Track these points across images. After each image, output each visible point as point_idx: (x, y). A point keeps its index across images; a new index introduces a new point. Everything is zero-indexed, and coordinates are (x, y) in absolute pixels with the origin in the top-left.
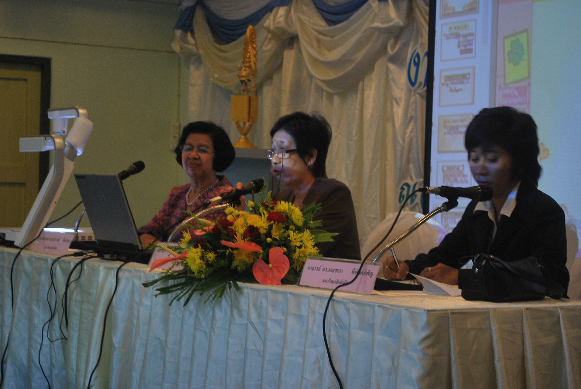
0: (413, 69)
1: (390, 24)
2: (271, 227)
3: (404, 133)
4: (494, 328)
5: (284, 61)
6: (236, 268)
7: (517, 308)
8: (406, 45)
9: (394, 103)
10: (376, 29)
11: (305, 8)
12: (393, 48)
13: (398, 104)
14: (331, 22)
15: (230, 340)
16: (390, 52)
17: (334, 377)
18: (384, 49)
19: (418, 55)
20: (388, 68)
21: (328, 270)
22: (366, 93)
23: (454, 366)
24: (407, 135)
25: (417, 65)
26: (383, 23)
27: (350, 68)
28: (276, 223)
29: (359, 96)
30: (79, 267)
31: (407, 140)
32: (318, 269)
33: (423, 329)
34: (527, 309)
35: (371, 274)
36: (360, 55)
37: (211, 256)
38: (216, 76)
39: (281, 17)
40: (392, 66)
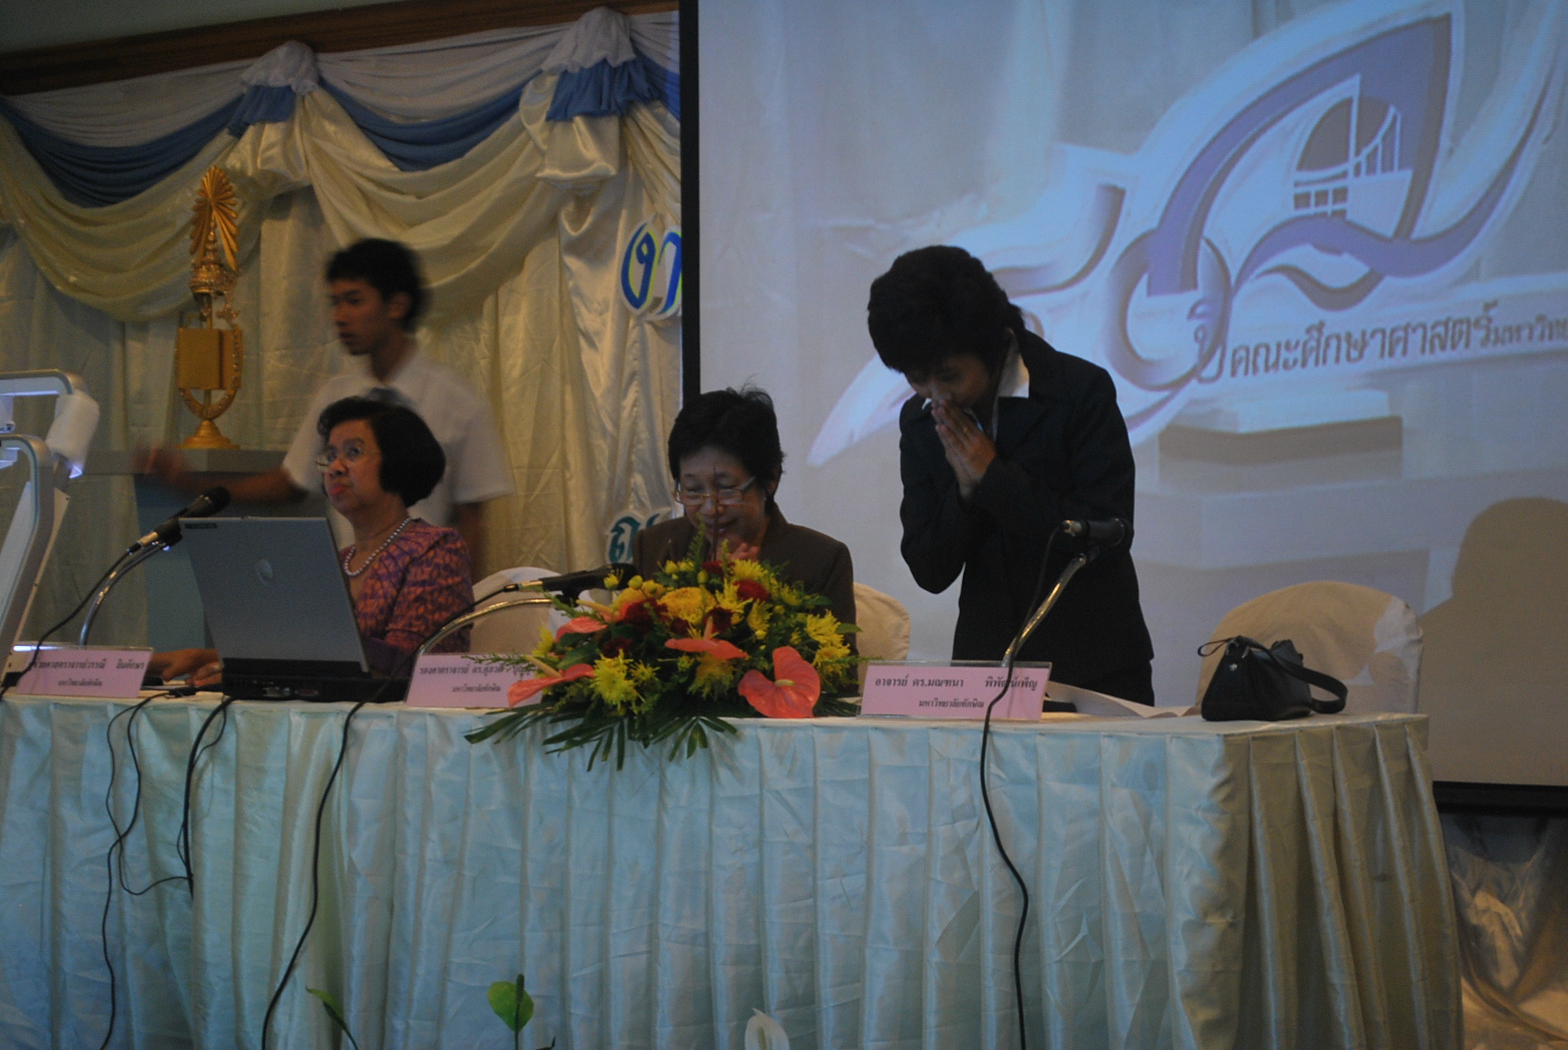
0: (636, 270)
1: (585, 172)
2: (748, 608)
3: (617, 409)
4: (1303, 763)
5: (263, 246)
6: (699, 693)
8: (611, 215)
9: (583, 342)
10: (551, 182)
11: (330, 128)
12: (577, 221)
13: (592, 344)
14: (404, 162)
15: (717, 830)
16: (569, 230)
18: (551, 225)
19: (648, 240)
20: (563, 267)
21: (926, 682)
22: (505, 321)
23: (1259, 832)
24: (625, 414)
25: (647, 261)
26: (564, 169)
27: (473, 265)
28: (758, 601)
29: (485, 326)
31: (625, 424)
32: (903, 683)
33: (1218, 767)
34: (1338, 727)
35: (1034, 685)
36: (498, 237)
37: (645, 672)
38: (72, 279)
39: (271, 146)
40: (572, 262)
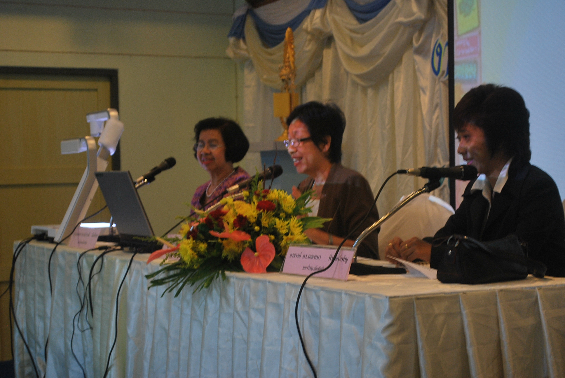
0: (436, 59)
1: (412, 18)
2: (260, 216)
3: (431, 120)
4: (464, 312)
5: (324, 59)
6: (226, 257)
7: (490, 290)
8: (429, 37)
9: (421, 92)
10: (401, 24)
11: (339, 9)
12: (418, 40)
13: (424, 93)
14: (362, 21)
15: (220, 330)
16: (415, 44)
17: (308, 366)
18: (410, 42)
19: (440, 46)
20: (414, 61)
21: (308, 256)
22: (396, 85)
23: (421, 353)
24: (434, 121)
25: (439, 55)
26: (406, 17)
27: (379, 62)
28: (266, 211)
29: (389, 87)
30: (100, 260)
31: (434, 126)
32: (299, 256)
33: (386, 316)
34: (501, 290)
35: (345, 260)
36: (388, 49)
37: (203, 247)
38: (265, 77)
39: (317, 18)
40: (417, 58)
